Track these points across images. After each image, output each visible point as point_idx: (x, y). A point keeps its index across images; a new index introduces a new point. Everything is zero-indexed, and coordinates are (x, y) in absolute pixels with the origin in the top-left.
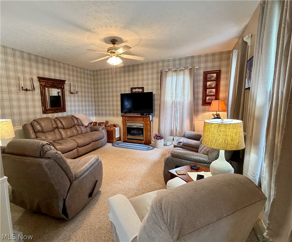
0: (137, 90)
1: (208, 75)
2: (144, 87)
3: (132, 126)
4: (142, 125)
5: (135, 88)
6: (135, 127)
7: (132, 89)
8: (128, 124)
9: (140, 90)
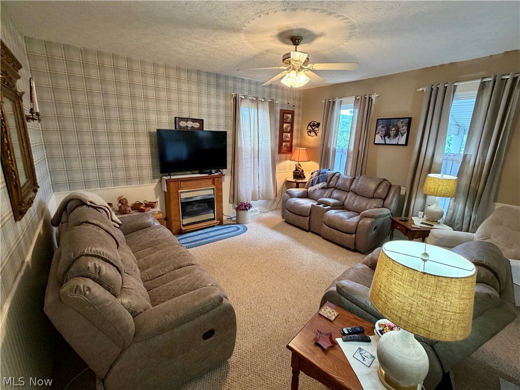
0: (190, 124)
1: (285, 115)
2: (203, 120)
3: (191, 198)
4: (211, 192)
5: (186, 120)
6: (199, 198)
7: (177, 120)
8: (183, 196)
9: (197, 125)
